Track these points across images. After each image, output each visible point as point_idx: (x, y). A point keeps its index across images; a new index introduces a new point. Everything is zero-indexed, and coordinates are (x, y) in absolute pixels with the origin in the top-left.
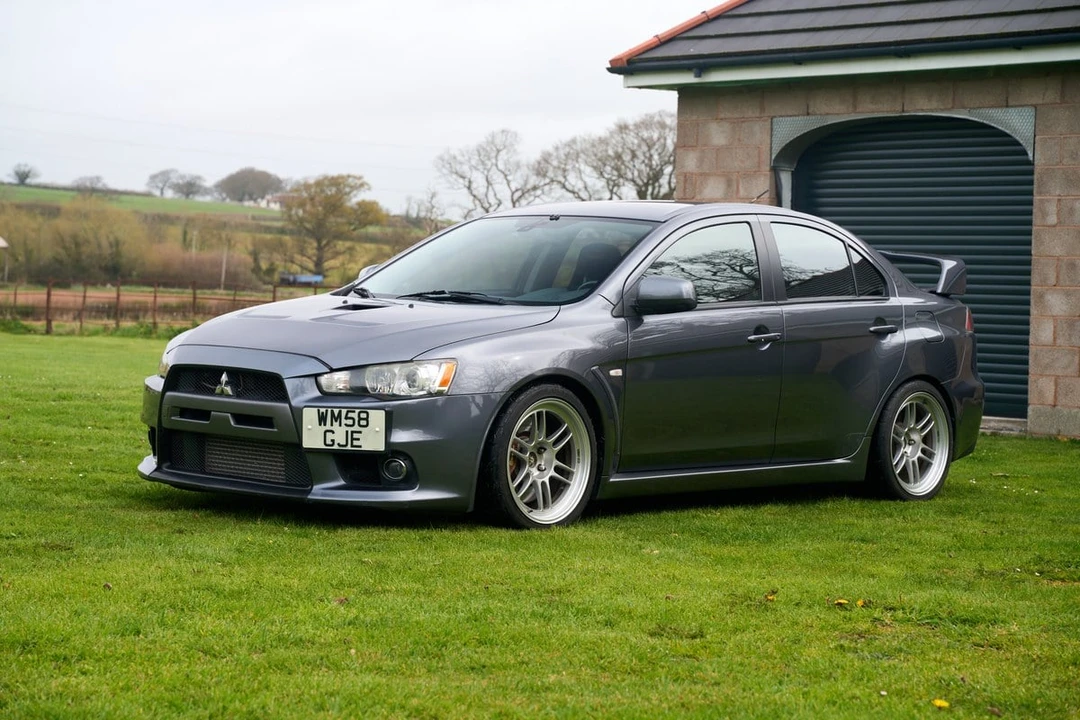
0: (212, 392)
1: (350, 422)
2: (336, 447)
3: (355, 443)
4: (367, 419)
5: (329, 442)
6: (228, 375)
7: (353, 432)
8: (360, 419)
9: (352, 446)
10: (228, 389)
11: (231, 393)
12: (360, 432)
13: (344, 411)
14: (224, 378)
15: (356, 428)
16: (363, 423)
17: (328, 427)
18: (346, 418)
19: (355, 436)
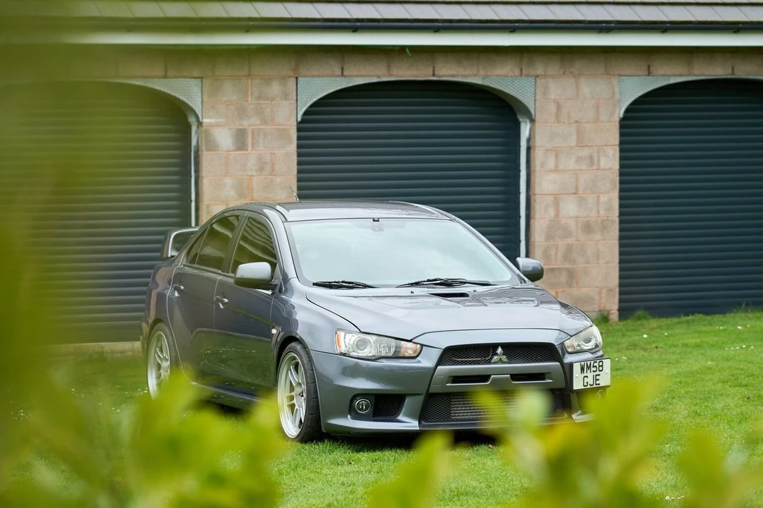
0: (489, 362)
1: (595, 369)
2: (589, 387)
3: (598, 382)
4: (602, 366)
5: (585, 384)
6: (502, 348)
7: (596, 375)
8: (600, 366)
9: (596, 385)
10: (504, 358)
11: (506, 360)
12: (599, 375)
13: (592, 362)
14: (500, 350)
15: (598, 373)
16: (601, 368)
17: (585, 374)
18: (594, 367)
19: (598, 377)
